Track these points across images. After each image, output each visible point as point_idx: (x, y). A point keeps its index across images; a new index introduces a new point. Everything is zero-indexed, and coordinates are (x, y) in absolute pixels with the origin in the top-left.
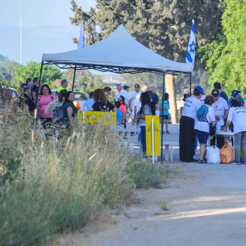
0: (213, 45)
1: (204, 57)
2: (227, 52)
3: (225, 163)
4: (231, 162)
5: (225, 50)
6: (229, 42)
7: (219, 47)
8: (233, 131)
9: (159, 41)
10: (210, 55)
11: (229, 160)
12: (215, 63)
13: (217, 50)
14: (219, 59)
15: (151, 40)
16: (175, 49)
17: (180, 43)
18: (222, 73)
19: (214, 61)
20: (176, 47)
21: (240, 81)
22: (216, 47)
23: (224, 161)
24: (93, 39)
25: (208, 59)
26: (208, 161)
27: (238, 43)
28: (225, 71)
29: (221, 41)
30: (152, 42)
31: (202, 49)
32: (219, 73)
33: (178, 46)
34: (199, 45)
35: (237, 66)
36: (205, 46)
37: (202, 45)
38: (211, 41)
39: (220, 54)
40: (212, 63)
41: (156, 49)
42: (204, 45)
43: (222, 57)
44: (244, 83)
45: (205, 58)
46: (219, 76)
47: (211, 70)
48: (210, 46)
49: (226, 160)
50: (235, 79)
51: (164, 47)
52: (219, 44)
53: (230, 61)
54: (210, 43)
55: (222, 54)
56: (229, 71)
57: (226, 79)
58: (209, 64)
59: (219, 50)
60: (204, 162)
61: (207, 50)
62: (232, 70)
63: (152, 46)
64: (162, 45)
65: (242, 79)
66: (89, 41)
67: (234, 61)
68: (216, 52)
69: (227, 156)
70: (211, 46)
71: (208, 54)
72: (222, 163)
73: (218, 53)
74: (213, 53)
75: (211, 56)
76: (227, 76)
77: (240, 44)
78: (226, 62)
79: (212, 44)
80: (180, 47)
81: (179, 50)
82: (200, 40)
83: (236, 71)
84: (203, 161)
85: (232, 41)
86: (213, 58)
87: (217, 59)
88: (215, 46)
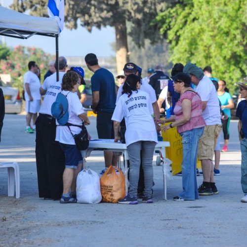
0: (177, 10)
1: (164, 26)
2: (194, 20)
3: (109, 202)
4: (120, 200)
5: (192, 17)
6: (195, 5)
7: (184, 13)
8: (124, 142)
9: (104, 7)
10: (172, 24)
11: (117, 195)
12: (178, 34)
13: (181, 17)
14: (184, 29)
15: (94, 5)
16: (127, 17)
17: (132, 9)
18: (187, 47)
19: (177, 31)
20: (127, 13)
21: (210, 57)
22: (181, 13)
23: (108, 197)
24: (22, 6)
25: (170, 29)
26: (79, 199)
27: (207, 7)
28: (191, 44)
29: (185, 5)
30: (95, 7)
31: (162, 17)
32: (182, 47)
33: (130, 13)
34: (158, 10)
35: (206, 38)
36: (166, 13)
37: (161, 11)
38: (174, 5)
39: (186, 22)
40: (176, 34)
41: (100, 17)
42: (165, 11)
43: (187, 26)
44: (215, 60)
45: (166, 27)
46: (183, 50)
47: (174, 43)
48: (172, 11)
49: (112, 195)
50: (203, 54)
51: (110, 14)
52: (184, 10)
53: (197, 30)
54: (172, 8)
55: (188, 22)
56: (197, 44)
57: (192, 54)
58: (171, 35)
59: (185, 17)
60: (71, 200)
61: (169, 17)
62: (200, 43)
63: (95, 13)
64: (108, 12)
65: (213, 54)
66: (16, 8)
67: (202, 31)
68: (180, 19)
69: (114, 188)
70: (174, 12)
71: (170, 22)
72: (103, 201)
73: (183, 20)
74: (176, 21)
75: (174, 25)
76: (193, 51)
77: (210, 8)
78: (191, 33)
79: (174, 9)
80: (133, 14)
81: (132, 17)
82: (160, 4)
83: (205, 44)
84: (68, 199)
85: (200, 4)
86: (175, 28)
87: (181, 28)
88: (179, 12)
